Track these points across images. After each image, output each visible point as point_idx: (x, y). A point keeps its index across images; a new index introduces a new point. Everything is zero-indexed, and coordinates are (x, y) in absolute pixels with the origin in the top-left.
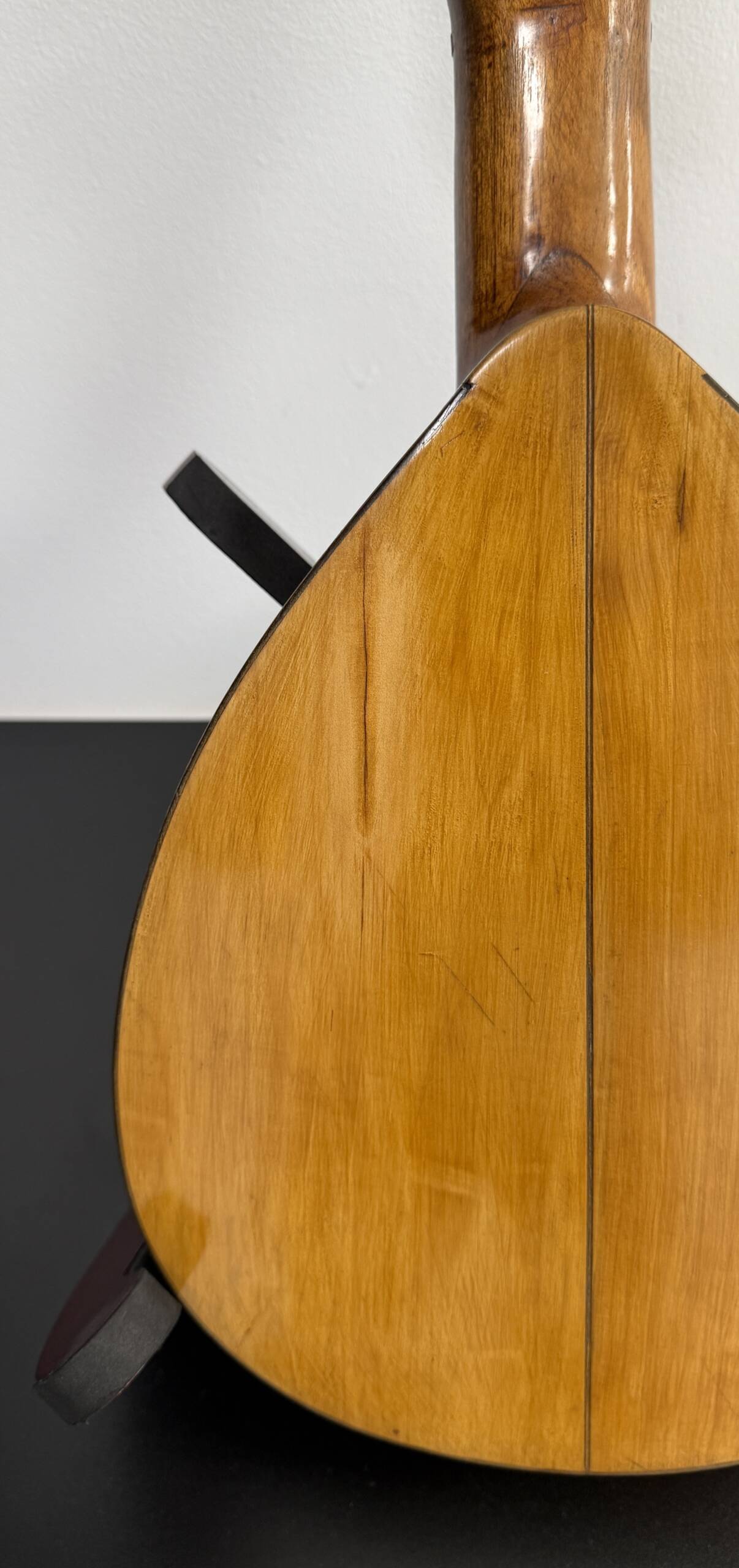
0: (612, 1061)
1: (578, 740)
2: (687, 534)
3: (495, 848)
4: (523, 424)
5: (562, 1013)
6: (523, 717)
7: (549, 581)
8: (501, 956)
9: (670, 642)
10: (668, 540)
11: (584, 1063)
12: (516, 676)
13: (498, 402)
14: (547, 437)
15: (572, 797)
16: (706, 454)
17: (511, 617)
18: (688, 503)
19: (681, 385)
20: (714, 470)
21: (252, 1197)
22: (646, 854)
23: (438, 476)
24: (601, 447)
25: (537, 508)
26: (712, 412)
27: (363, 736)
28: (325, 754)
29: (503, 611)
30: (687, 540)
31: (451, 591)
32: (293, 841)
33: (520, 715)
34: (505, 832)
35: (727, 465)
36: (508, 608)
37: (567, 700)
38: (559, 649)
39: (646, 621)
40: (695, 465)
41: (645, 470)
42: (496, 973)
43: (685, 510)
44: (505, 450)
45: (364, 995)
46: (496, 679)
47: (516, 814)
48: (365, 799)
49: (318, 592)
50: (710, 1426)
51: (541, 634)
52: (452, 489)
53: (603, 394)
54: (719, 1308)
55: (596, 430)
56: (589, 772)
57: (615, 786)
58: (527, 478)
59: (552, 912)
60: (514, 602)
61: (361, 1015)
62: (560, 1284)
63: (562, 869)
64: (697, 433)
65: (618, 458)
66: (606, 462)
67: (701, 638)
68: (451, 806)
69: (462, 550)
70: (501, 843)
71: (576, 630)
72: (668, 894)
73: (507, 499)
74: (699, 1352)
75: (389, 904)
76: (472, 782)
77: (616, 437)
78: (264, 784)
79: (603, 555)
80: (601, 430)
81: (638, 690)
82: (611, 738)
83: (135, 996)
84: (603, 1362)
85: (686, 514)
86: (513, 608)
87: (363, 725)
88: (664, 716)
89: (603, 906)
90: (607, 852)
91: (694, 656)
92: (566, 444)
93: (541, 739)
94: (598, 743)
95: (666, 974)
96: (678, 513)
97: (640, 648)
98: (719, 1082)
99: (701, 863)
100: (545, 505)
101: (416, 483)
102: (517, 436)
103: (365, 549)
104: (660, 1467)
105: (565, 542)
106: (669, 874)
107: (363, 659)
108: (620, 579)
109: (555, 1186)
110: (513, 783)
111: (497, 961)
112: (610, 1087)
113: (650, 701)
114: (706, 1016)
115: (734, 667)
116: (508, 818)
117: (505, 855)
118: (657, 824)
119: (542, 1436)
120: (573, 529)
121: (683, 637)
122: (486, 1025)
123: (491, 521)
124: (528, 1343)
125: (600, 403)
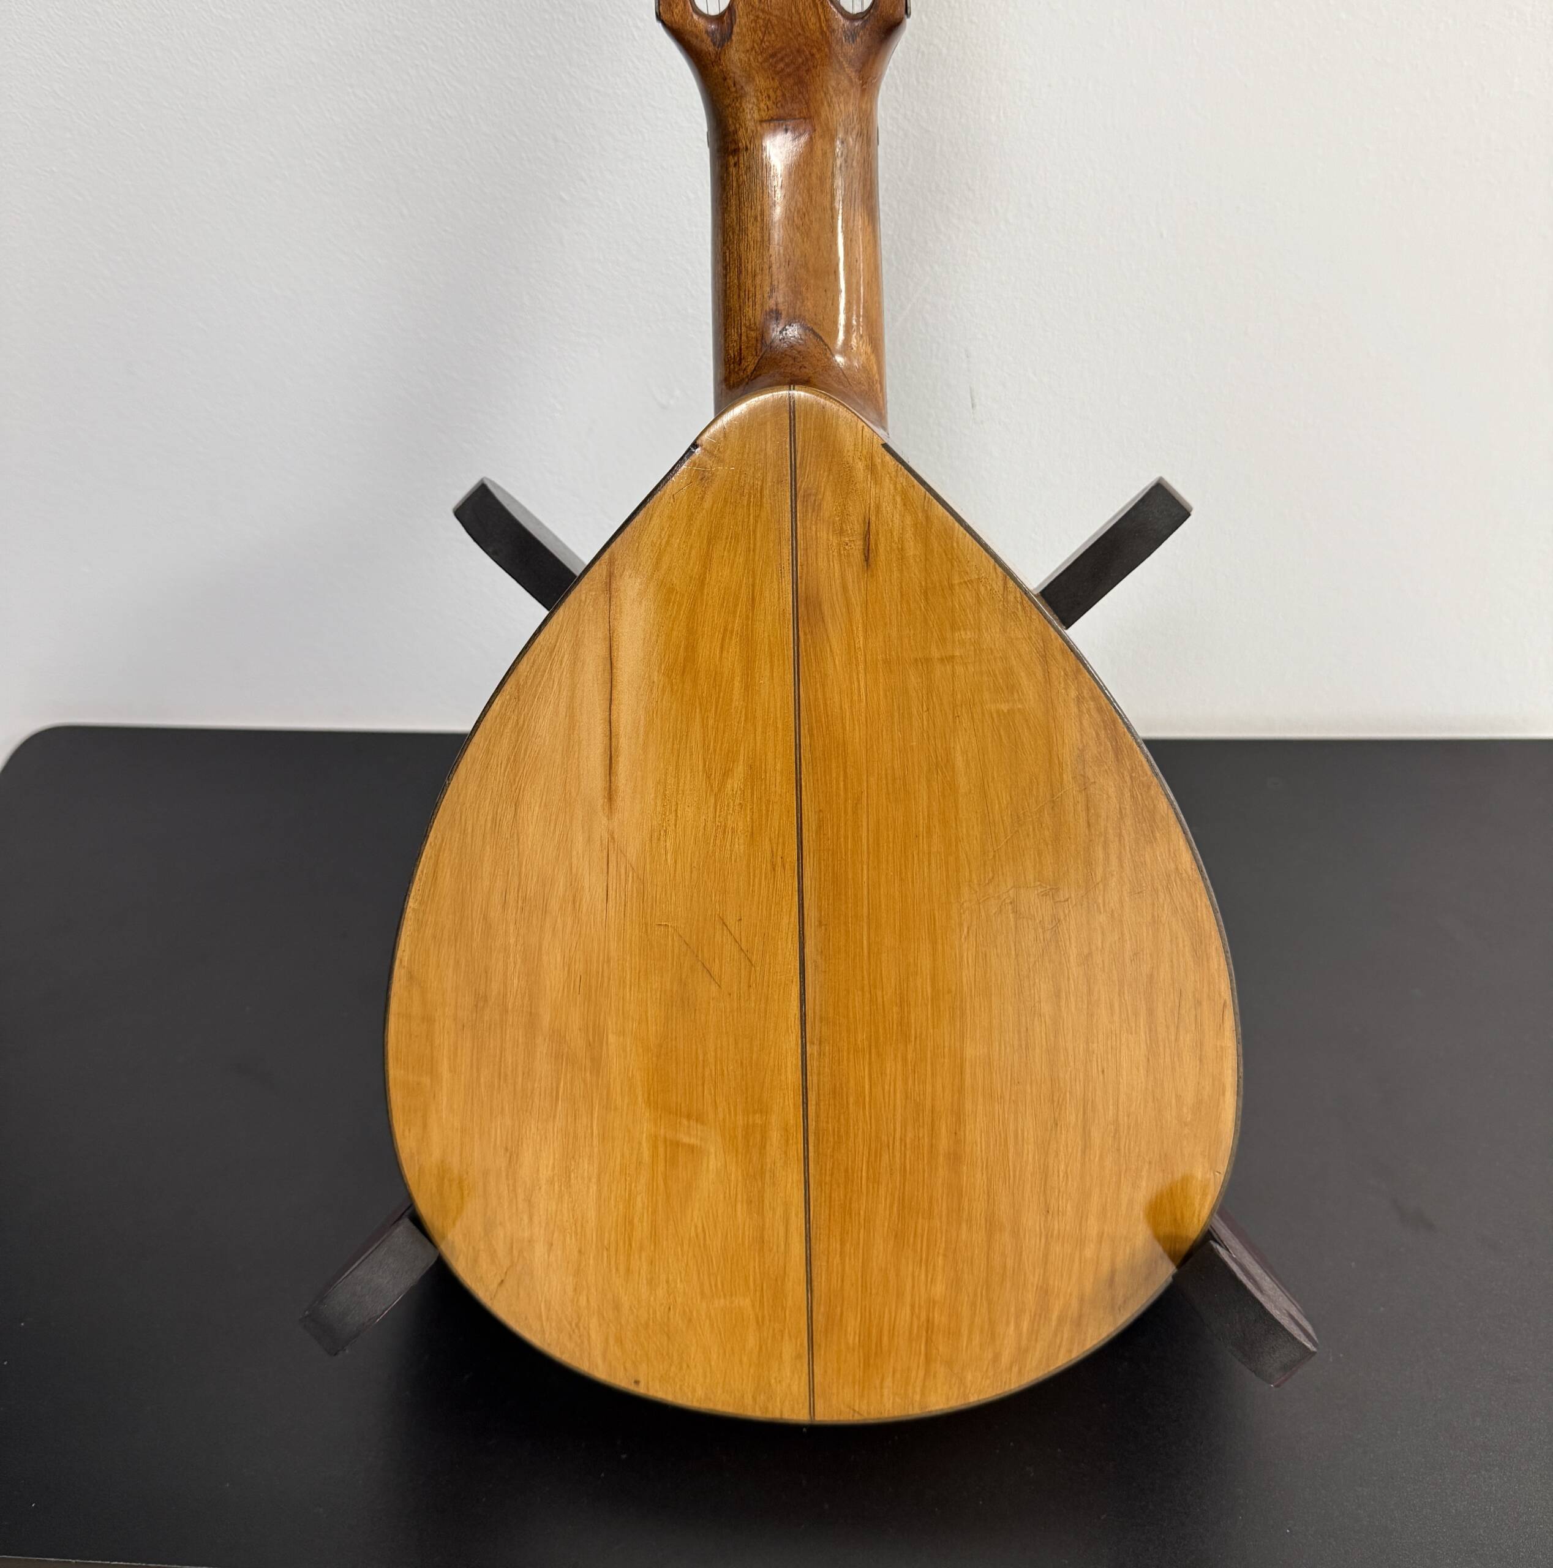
0: (820, 1019)
1: (788, 739)
2: (872, 571)
3: (720, 832)
4: (739, 478)
5: (778, 977)
6: (743, 719)
7: (763, 605)
8: (727, 927)
9: (861, 658)
10: (858, 575)
11: (798, 1022)
12: (737, 684)
13: (720, 461)
14: (759, 489)
15: (785, 787)
16: (886, 507)
17: (732, 635)
18: (872, 546)
19: (865, 452)
20: (892, 521)
21: (506, 1149)
22: (846, 838)
23: (671, 518)
24: (802, 499)
25: (752, 546)
26: (889, 473)
27: (608, 733)
28: (576, 748)
29: (725, 630)
30: (872, 576)
31: (682, 612)
32: (548, 824)
33: (740, 717)
34: (729, 818)
35: (903, 516)
36: (730, 627)
37: (779, 704)
38: (772, 662)
39: (841, 640)
40: (877, 516)
41: (837, 519)
42: (722, 942)
43: (870, 552)
44: (725, 498)
45: (609, 961)
46: (720, 686)
47: (737, 801)
48: (610, 787)
49: (571, 610)
50: (921, 1373)
51: (756, 649)
52: (682, 529)
53: (802, 457)
54: (924, 1256)
55: (798, 485)
56: (798, 767)
57: (819, 777)
58: (743, 522)
59: (768, 888)
60: (734, 622)
61: (606, 980)
62: (782, 1232)
63: (777, 850)
64: (877, 490)
65: (816, 508)
66: (806, 511)
67: (886, 655)
68: (683, 795)
69: (691, 578)
70: (725, 827)
71: (786, 647)
72: (865, 872)
73: (727, 538)
74: (908, 1299)
75: (630, 880)
76: (701, 774)
77: (814, 491)
78: (523, 773)
79: (806, 585)
80: (802, 485)
81: (837, 699)
82: (816, 739)
83: (405, 963)
84: (822, 1309)
85: (871, 555)
86: (733, 627)
87: (608, 724)
88: (858, 720)
89: (812, 882)
90: (814, 835)
91: (881, 670)
92: (774, 496)
93: (757, 738)
94: (805, 741)
95: (865, 942)
96: (864, 554)
97: (837, 662)
98: (913, 1039)
99: (891, 845)
100: (758, 544)
101: (653, 523)
102: (735, 487)
103: (610, 575)
104: (879, 1416)
105: (775, 576)
106: (866, 855)
107: (608, 666)
108: (820, 605)
109: (775, 1136)
110: (735, 774)
111: (723, 930)
112: (820, 1044)
113: (847, 707)
114: (900, 980)
115: (913, 680)
116: (732, 804)
117: (730, 836)
118: (855, 812)
119: (770, 1385)
120: (781, 564)
121: (872, 655)
122: (714, 988)
123: (715, 556)
124: (756, 1291)
125: (801, 464)
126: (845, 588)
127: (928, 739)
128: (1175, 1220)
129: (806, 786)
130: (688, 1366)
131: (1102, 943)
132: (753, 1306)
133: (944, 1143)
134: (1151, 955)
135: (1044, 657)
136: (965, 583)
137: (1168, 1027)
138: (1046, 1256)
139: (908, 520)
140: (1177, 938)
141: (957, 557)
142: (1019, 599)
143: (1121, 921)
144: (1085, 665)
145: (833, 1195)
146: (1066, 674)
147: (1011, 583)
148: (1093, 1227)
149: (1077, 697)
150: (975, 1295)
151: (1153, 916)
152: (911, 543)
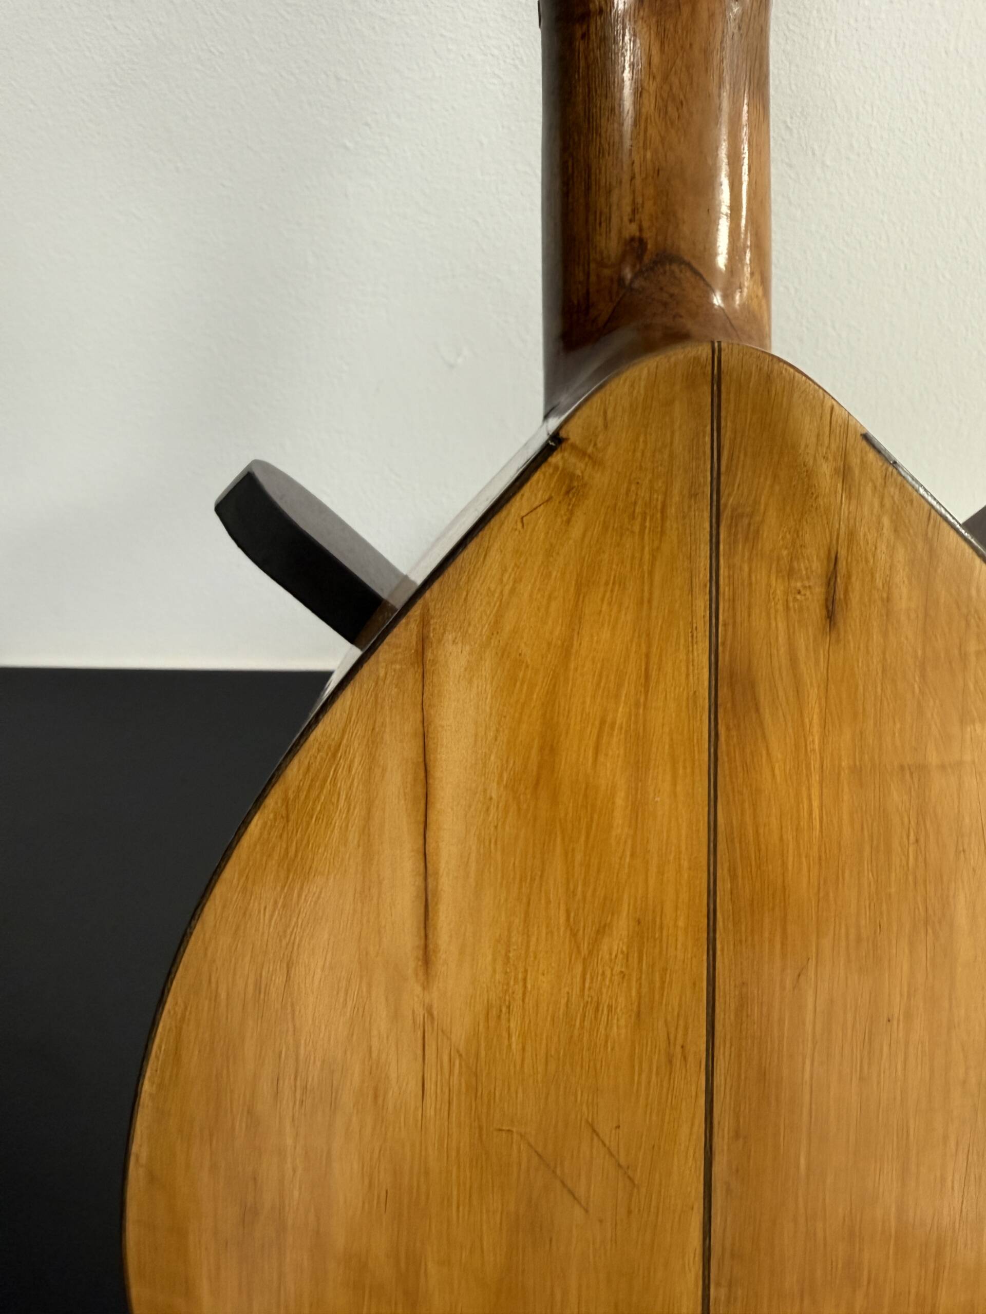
0: (733, 1256)
2: (839, 635)
3: (590, 1008)
4: (628, 491)
5: (673, 1202)
6: (628, 853)
7: (662, 685)
8: (597, 1134)
9: (815, 765)
10: (815, 640)
12: (620, 801)
13: (596, 462)
14: (659, 507)
16: (866, 534)
17: (613, 729)
18: (840, 594)
19: (834, 447)
20: (875, 555)
22: (782, 1020)
23: (517, 552)
24: (730, 521)
25: (646, 595)
26: (872, 481)
28: (375, 890)
29: (603, 722)
30: (838, 641)
31: (535, 696)
32: (335, 993)
33: (625, 851)
34: (604, 990)
35: (893, 548)
36: (609, 719)
38: (675, 770)
39: (785, 738)
40: (850, 548)
41: (785, 553)
42: (591, 1154)
43: (838, 604)
44: (604, 522)
45: (427, 1174)
46: (594, 805)
47: (617, 969)
48: (426, 946)
49: (364, 691)
51: (651, 751)
52: (536, 569)
53: (732, 456)
55: (722, 501)
57: (744, 939)
58: (633, 558)
59: (662, 1086)
60: (617, 711)
61: (423, 1196)
63: (676, 1035)
64: (852, 508)
65: (751, 536)
66: (735, 541)
67: (855, 761)
68: (535, 958)
69: (549, 644)
70: (599, 1003)
71: (696, 749)
72: (808, 1066)
73: (607, 584)
75: (456, 1071)
76: (562, 929)
77: (748, 510)
78: (297, 922)
79: (730, 656)
80: (729, 500)
81: (774, 823)
82: (740, 882)
85: (838, 609)
86: (615, 717)
87: (422, 857)
88: (807, 856)
89: (726, 1080)
90: (732, 1017)
91: (846, 784)
92: (684, 517)
93: (650, 880)
94: (724, 886)
95: (803, 1160)
96: (827, 607)
97: (777, 772)
98: (865, 1283)
99: (850, 1032)
100: (657, 593)
101: (489, 561)
102: (620, 504)
103: (424, 642)
105: (683, 639)
106: (810, 1045)
108: (752, 687)
110: (615, 933)
111: (592, 1139)
113: (790, 838)
114: (851, 1209)
115: (896, 798)
116: (608, 973)
117: (604, 1018)
118: (796, 985)
120: (692, 623)
121: (832, 761)
122: (578, 1212)
123: (587, 610)
125: (728, 467)
126: (793, 659)
127: (915, 883)
129: (722, 950)
139: (903, 554)
141: (976, 611)
152: (905, 591)
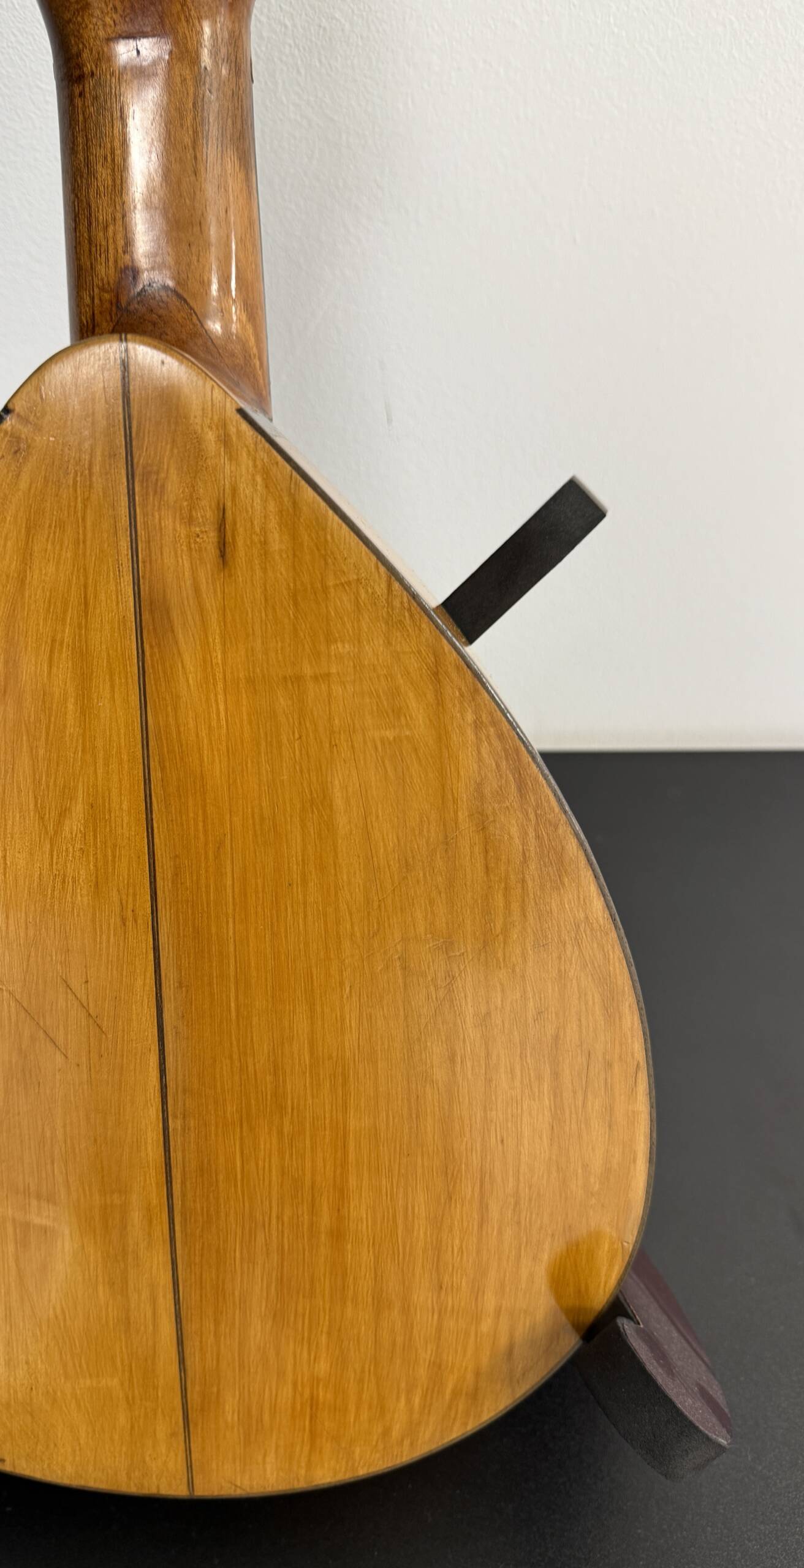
0: (184, 1091)
1: (136, 772)
2: (231, 570)
3: (59, 880)
4: (62, 452)
5: (134, 1045)
6: (80, 748)
7: (98, 611)
8: (71, 989)
9: (219, 676)
10: (212, 575)
11: (158, 1095)
12: (71, 706)
13: (38, 429)
14: (87, 466)
15: (133, 829)
16: (244, 490)
17: (62, 648)
18: (229, 539)
19: (217, 422)
20: (252, 507)
22: (208, 886)
24: (141, 478)
25: (81, 537)
26: (246, 445)
29: (54, 641)
30: (230, 576)
33: (77, 747)
34: (69, 865)
35: (265, 501)
36: (58, 638)
37: (122, 731)
38: (112, 680)
39: (195, 654)
40: (234, 501)
41: (185, 504)
42: (67, 1007)
43: (227, 545)
44: (45, 477)
46: (51, 708)
47: (78, 846)
50: (306, 1449)
51: (92, 665)
53: (139, 427)
54: (306, 1334)
55: (135, 461)
56: (149, 805)
57: (174, 819)
58: (69, 506)
59: (119, 945)
60: (63, 631)
62: (149, 1314)
63: (127, 902)
64: (233, 468)
65: (159, 490)
66: (147, 494)
67: (249, 673)
68: (12, 838)
69: (8, 576)
70: (65, 876)
71: (128, 662)
72: (231, 925)
73: (50, 526)
74: (290, 1376)
76: (32, 814)
77: (155, 468)
79: (150, 587)
80: (140, 460)
81: (192, 725)
82: (168, 771)
84: (197, 1388)
85: (228, 550)
86: (63, 637)
88: (218, 750)
89: (168, 938)
90: (170, 885)
91: (243, 691)
92: (106, 474)
93: (98, 771)
94: (156, 775)
95: (233, 1005)
96: (220, 549)
97: (191, 681)
98: (290, 1110)
99: (260, 895)
100: (89, 535)
102: (57, 464)
104: (262, 1490)
105: (112, 574)
106: (231, 907)
108: (168, 613)
109: (136, 1217)
110: (74, 814)
111: (67, 993)
112: (184, 1117)
113: (204, 735)
114: (274, 1046)
115: (282, 702)
116: (71, 850)
117: (70, 887)
118: (217, 857)
119: (144, 1462)
120: (118, 560)
121: (232, 673)
122: (59, 1058)
123: (36, 548)
124: (123, 1371)
125: (137, 434)
126: (197, 590)
127: (301, 771)
128: (579, 1291)
129: (158, 828)
130: (55, 1445)
131: (502, 1001)
132: (122, 1384)
133: (325, 1220)
134: (557, 1014)
135: (436, 674)
136: (342, 584)
137: (575, 1092)
138: (439, 1329)
139: (272, 506)
140: (585, 994)
141: (332, 553)
142: (406, 605)
143: (523, 977)
144: (483, 684)
145: (204, 1276)
146: (462, 695)
147: (396, 585)
148: (490, 1301)
149: (475, 722)
150: (363, 1371)
151: (560, 971)
152: (277, 536)
